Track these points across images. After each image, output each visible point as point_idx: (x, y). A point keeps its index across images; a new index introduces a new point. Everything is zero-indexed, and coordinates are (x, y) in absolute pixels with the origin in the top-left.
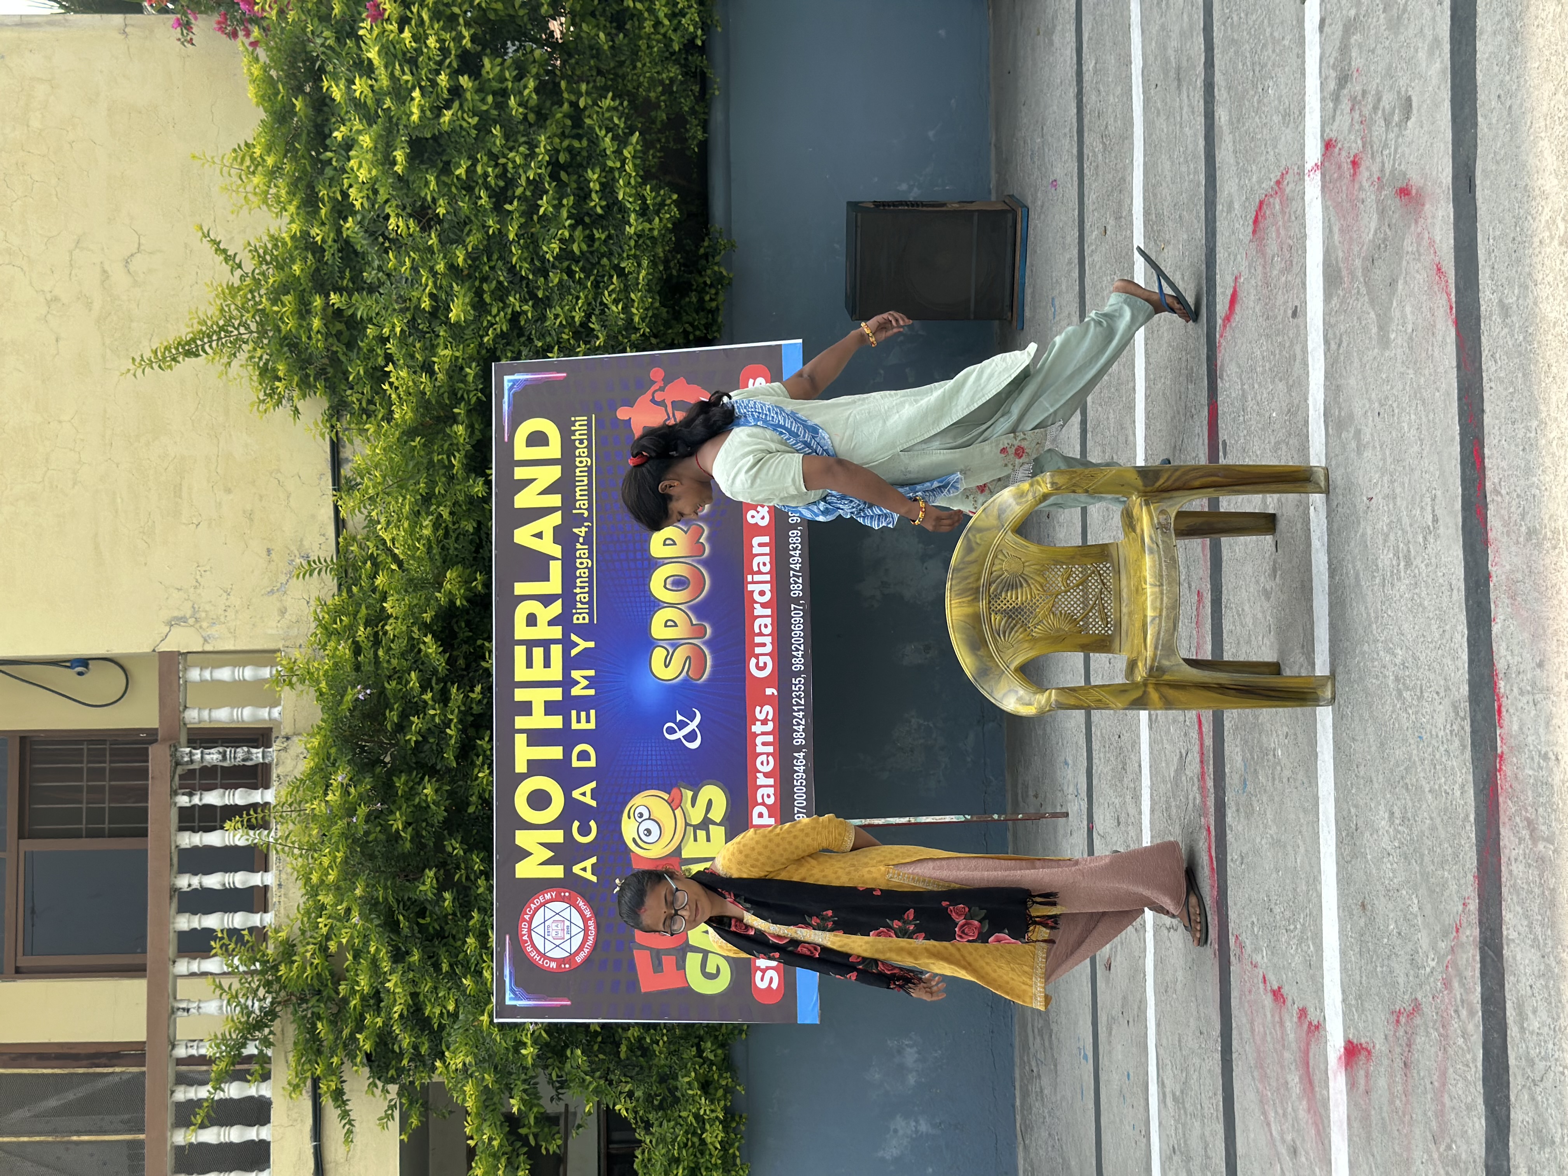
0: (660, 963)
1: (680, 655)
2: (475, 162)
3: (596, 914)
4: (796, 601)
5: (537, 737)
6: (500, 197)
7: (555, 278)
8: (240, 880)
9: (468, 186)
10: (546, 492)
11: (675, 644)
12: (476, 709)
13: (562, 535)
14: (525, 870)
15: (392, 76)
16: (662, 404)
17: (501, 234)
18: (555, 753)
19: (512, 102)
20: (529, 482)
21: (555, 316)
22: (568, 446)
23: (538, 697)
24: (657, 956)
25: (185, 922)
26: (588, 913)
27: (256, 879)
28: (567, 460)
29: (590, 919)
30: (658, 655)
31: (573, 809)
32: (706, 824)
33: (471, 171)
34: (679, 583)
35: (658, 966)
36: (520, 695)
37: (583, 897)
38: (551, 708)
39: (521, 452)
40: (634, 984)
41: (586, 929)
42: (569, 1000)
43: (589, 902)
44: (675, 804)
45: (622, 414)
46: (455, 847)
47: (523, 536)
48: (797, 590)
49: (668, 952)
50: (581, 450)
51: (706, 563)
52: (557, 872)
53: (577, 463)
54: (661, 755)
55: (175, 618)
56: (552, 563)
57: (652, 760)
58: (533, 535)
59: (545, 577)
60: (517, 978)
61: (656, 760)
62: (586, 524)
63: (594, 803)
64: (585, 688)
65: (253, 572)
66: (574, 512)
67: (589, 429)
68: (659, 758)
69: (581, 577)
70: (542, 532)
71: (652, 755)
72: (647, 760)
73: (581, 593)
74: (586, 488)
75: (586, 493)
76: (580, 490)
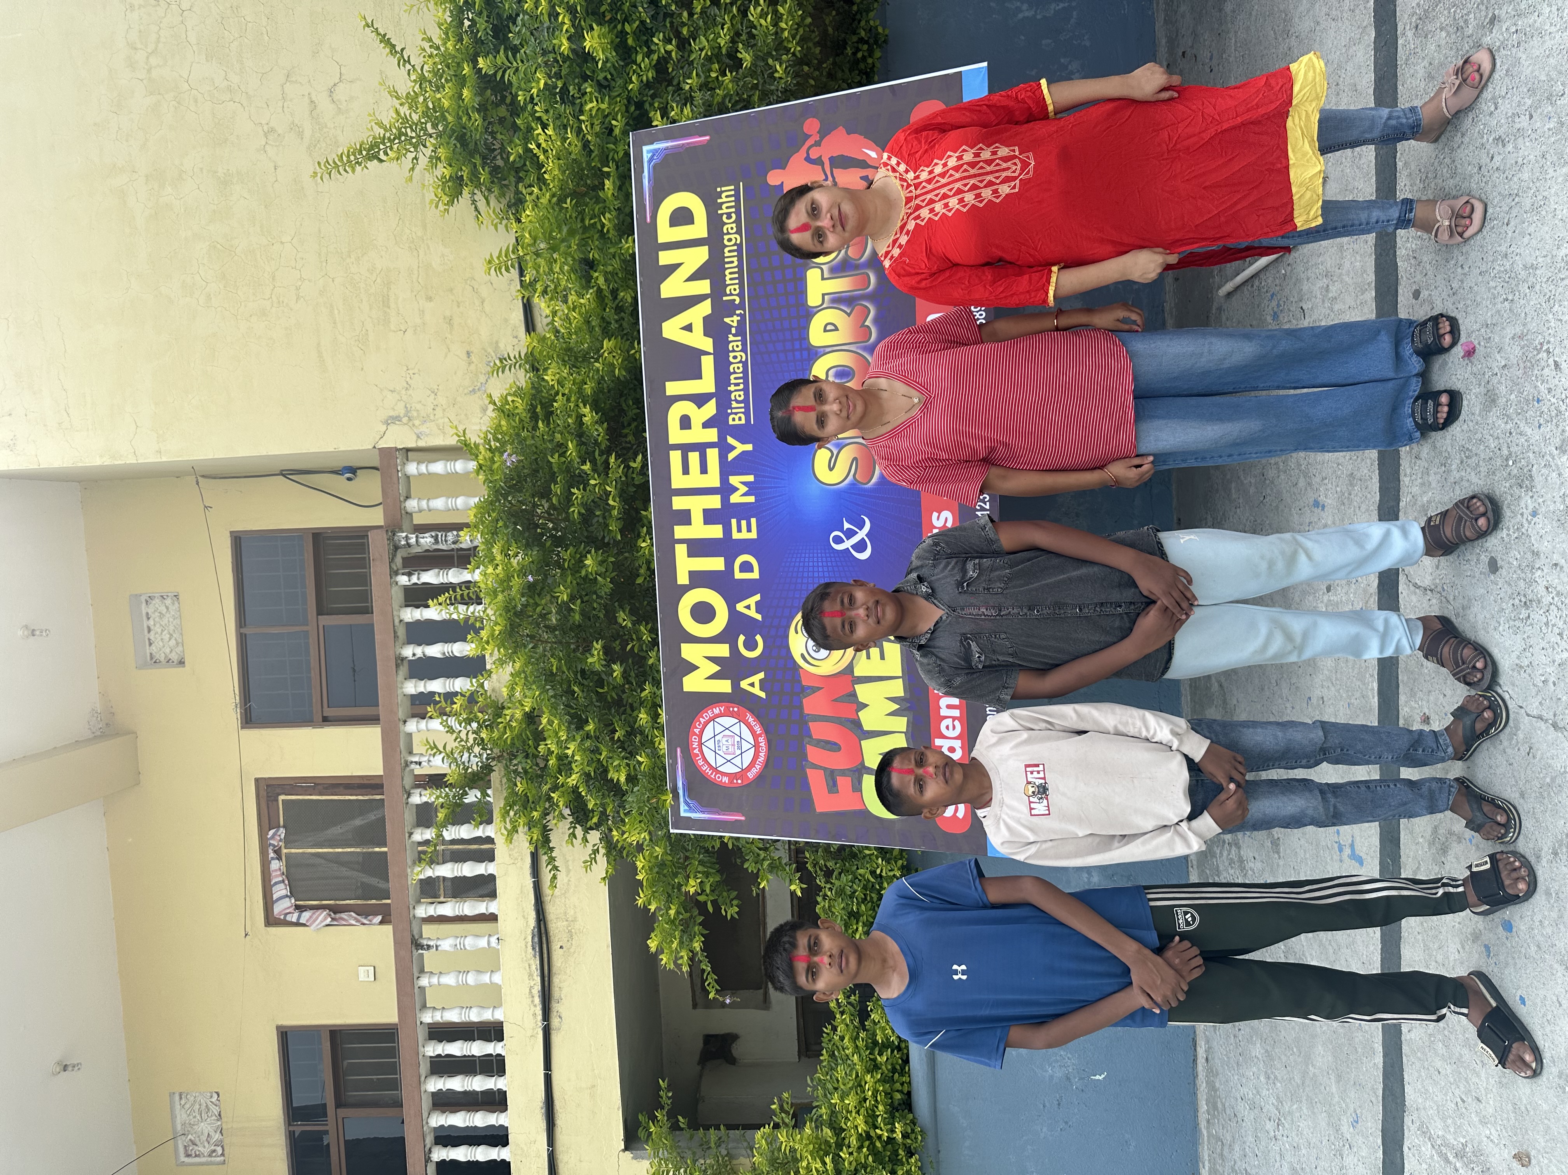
0: (835, 784)
1: (847, 457)
3: (767, 730)
5: (697, 548)
8: (460, 649)
10: (693, 278)
13: (713, 326)
14: (693, 683)
16: (818, 165)
18: (717, 564)
20: (674, 268)
22: (715, 222)
23: (697, 505)
24: (832, 776)
25: (413, 687)
26: (758, 729)
27: (471, 649)
28: (715, 240)
29: (760, 735)
30: (822, 456)
31: (737, 623)
34: (842, 374)
35: (833, 787)
36: (679, 503)
37: (752, 712)
38: (710, 517)
39: (666, 233)
40: (807, 803)
41: (756, 746)
42: (743, 816)
43: (758, 717)
45: (773, 177)
47: (672, 329)
49: (843, 773)
50: (730, 226)
52: (724, 686)
53: (726, 242)
54: (828, 566)
55: (391, 417)
56: (704, 358)
57: (818, 572)
58: (682, 329)
59: (696, 374)
60: (690, 790)
61: (823, 572)
62: (738, 312)
63: (759, 617)
64: (744, 495)
65: (455, 373)
66: (725, 298)
67: (737, 200)
68: (825, 569)
69: (735, 373)
70: (691, 324)
71: (818, 566)
72: (813, 572)
73: (736, 391)
74: (736, 270)
75: (737, 276)
76: (730, 273)
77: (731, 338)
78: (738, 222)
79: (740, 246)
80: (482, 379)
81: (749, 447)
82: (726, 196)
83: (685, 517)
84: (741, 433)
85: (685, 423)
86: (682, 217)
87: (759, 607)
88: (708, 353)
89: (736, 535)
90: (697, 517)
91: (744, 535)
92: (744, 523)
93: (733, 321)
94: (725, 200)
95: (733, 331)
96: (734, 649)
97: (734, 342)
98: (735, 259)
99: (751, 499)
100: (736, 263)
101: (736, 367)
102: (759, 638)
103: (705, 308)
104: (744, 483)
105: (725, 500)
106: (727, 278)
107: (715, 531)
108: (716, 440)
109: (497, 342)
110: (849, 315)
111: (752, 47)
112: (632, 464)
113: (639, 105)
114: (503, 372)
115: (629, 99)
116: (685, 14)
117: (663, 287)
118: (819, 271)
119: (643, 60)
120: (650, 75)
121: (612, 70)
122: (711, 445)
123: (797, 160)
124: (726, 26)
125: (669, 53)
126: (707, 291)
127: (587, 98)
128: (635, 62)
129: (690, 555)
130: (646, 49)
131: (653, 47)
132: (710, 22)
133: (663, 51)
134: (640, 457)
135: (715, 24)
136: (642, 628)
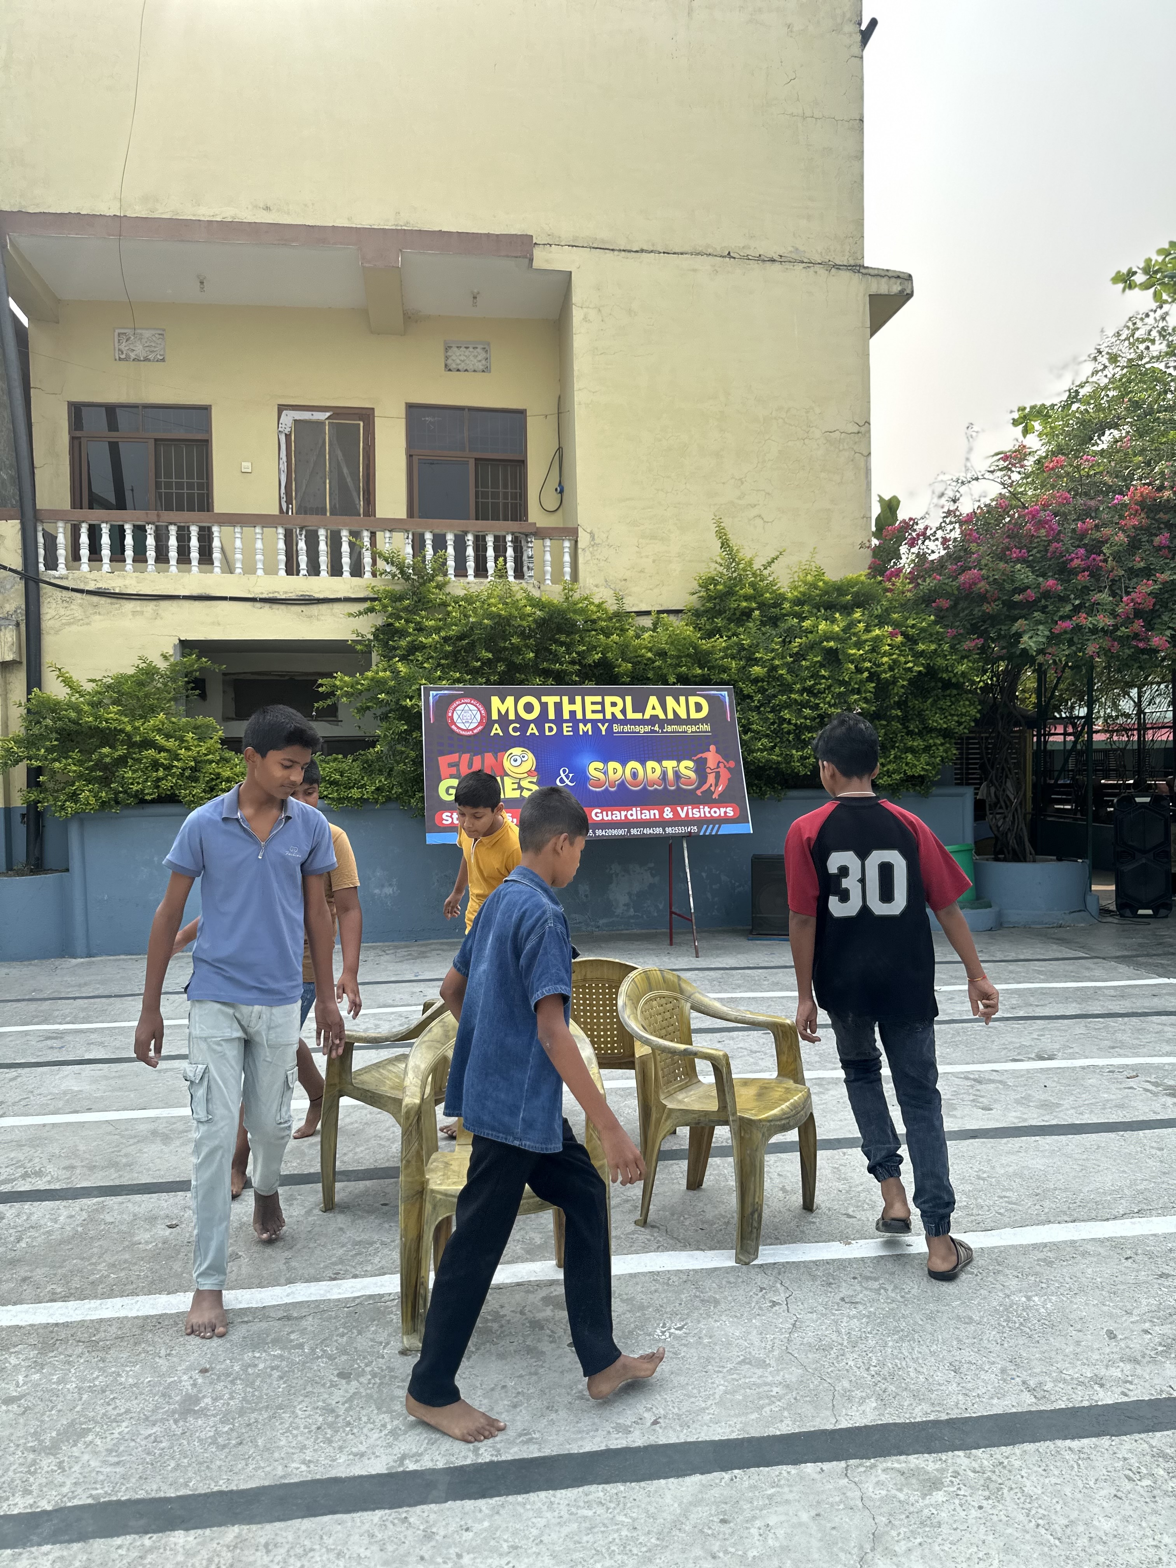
1: (601, 776)
2: (827, 679)
3: (475, 735)
4: (629, 831)
5: (558, 707)
6: (809, 691)
7: (770, 716)
8: (471, 565)
9: (815, 676)
10: (674, 711)
11: (605, 773)
12: (567, 678)
13: (654, 719)
14: (495, 701)
15: (867, 641)
16: (718, 767)
17: (792, 691)
18: (552, 715)
19: (856, 697)
20: (678, 703)
21: (754, 716)
22: (696, 722)
23: (577, 707)
24: (456, 765)
25: (450, 537)
26: (475, 731)
27: (471, 571)
28: (689, 721)
29: (473, 732)
30: (600, 765)
31: (525, 724)
32: (521, 788)
33: (824, 677)
34: (635, 775)
35: (451, 765)
36: (578, 699)
37: (484, 729)
38: (573, 713)
39: (692, 700)
40: (442, 754)
41: (467, 730)
43: (481, 731)
44: (529, 773)
45: (712, 748)
46: (501, 667)
47: (653, 700)
48: (634, 831)
49: (458, 770)
50: (694, 728)
51: (644, 788)
52: (495, 716)
53: (688, 726)
54: (552, 767)
55: (594, 536)
56: (641, 714)
57: (550, 762)
58: (653, 705)
59: (634, 711)
60: (442, 697)
61: (550, 764)
62: (660, 730)
63: (528, 734)
64: (583, 730)
65: (616, 572)
66: (666, 725)
67: (704, 732)
69: (635, 728)
70: (655, 709)
71: (553, 762)
72: (550, 760)
73: (627, 728)
74: (677, 730)
75: (675, 730)
76: (676, 728)
77: (649, 727)
78: (696, 732)
79: (687, 732)
81: (603, 733)
83: (572, 702)
84: (609, 729)
85: (614, 704)
86: (699, 707)
87: (533, 734)
88: (643, 716)
90: (572, 707)
91: (565, 729)
92: (570, 729)
93: (656, 728)
94: (705, 726)
95: (653, 728)
99: (581, 733)
100: (680, 730)
102: (518, 733)
103: (662, 716)
104: (588, 730)
106: (674, 726)
107: (566, 716)
108: (606, 718)
109: (632, 595)
110: (659, 778)
114: (616, 597)
117: (671, 697)
122: (604, 716)
123: (719, 758)
126: (669, 717)
129: (555, 703)
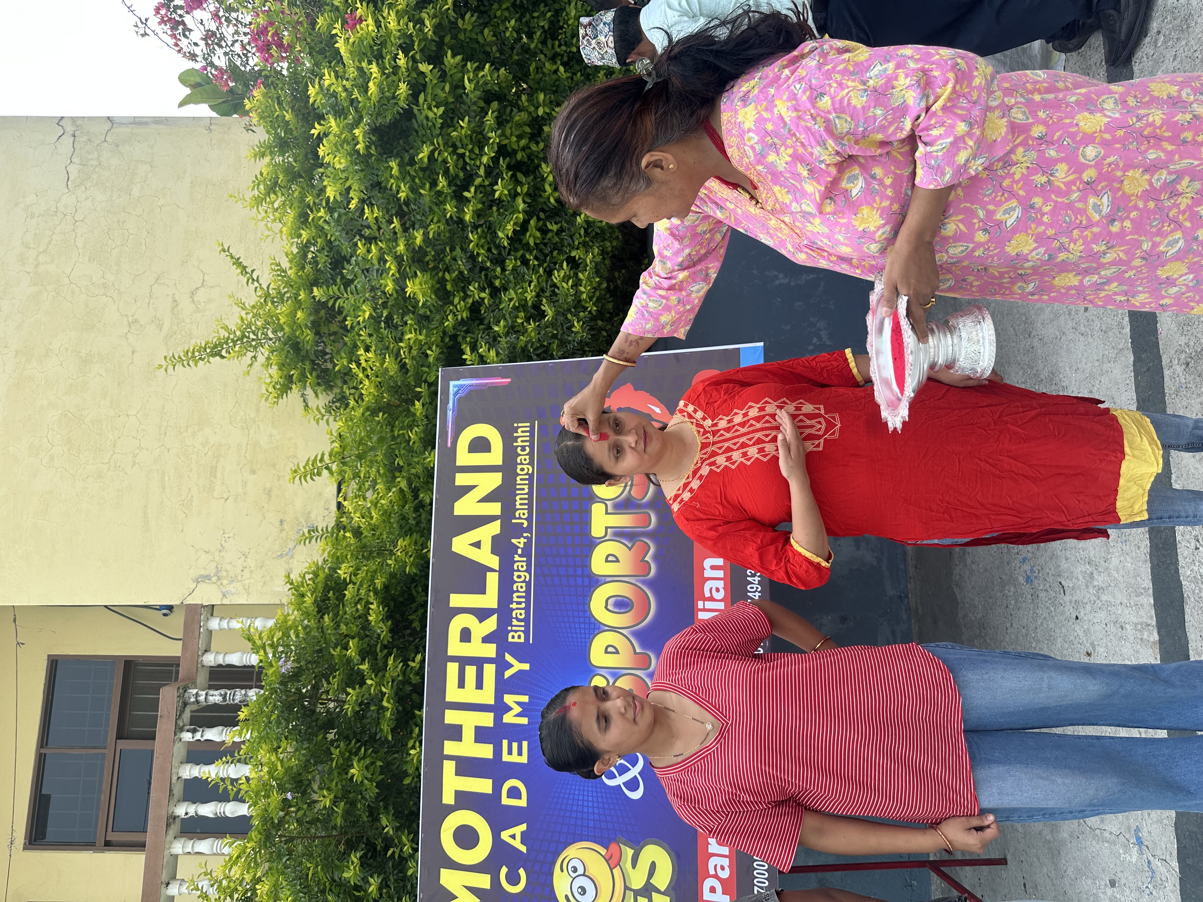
5: (466, 766)
11: (616, 673)
22: (510, 453)
23: (469, 721)
28: (508, 467)
31: (501, 853)
34: (622, 605)
36: (451, 717)
38: (481, 735)
44: (614, 862)
47: (461, 544)
50: (523, 457)
53: (519, 471)
54: (598, 802)
55: (202, 576)
56: (489, 574)
57: (588, 807)
58: (471, 545)
61: (593, 807)
62: (525, 535)
63: (523, 849)
64: (518, 715)
65: (267, 539)
66: (514, 521)
67: (532, 436)
68: (595, 805)
69: (518, 591)
70: (480, 541)
71: (588, 801)
72: (583, 806)
73: (517, 609)
74: (526, 496)
75: (526, 502)
76: (521, 499)
77: (517, 558)
78: (531, 454)
79: (531, 476)
80: (291, 545)
81: (526, 667)
82: (522, 431)
83: (456, 732)
84: (519, 651)
85: (466, 635)
86: (480, 445)
87: (525, 838)
88: (493, 570)
89: (506, 758)
90: (469, 734)
91: (514, 758)
92: (515, 745)
93: (520, 542)
94: (520, 434)
95: (520, 551)
96: (495, 881)
97: (520, 563)
98: (526, 487)
99: (524, 721)
100: (526, 491)
101: (519, 586)
102: (522, 872)
103: (495, 528)
104: (518, 703)
105: (498, 719)
106: (517, 503)
107: (486, 751)
108: (494, 656)
109: (309, 513)
110: (630, 549)
111: (553, 302)
112: (412, 664)
113: (454, 337)
114: (310, 542)
115: (444, 333)
116: (499, 269)
117: (457, 505)
118: (604, 505)
119: (459, 303)
120: (464, 315)
121: (432, 308)
122: (489, 660)
124: (533, 284)
125: (483, 299)
126: (499, 513)
127: (407, 328)
128: (452, 303)
129: (459, 772)
130: (462, 294)
131: (469, 293)
132: (519, 278)
133: (477, 297)
134: (419, 657)
135: (524, 280)
136: (404, 838)
